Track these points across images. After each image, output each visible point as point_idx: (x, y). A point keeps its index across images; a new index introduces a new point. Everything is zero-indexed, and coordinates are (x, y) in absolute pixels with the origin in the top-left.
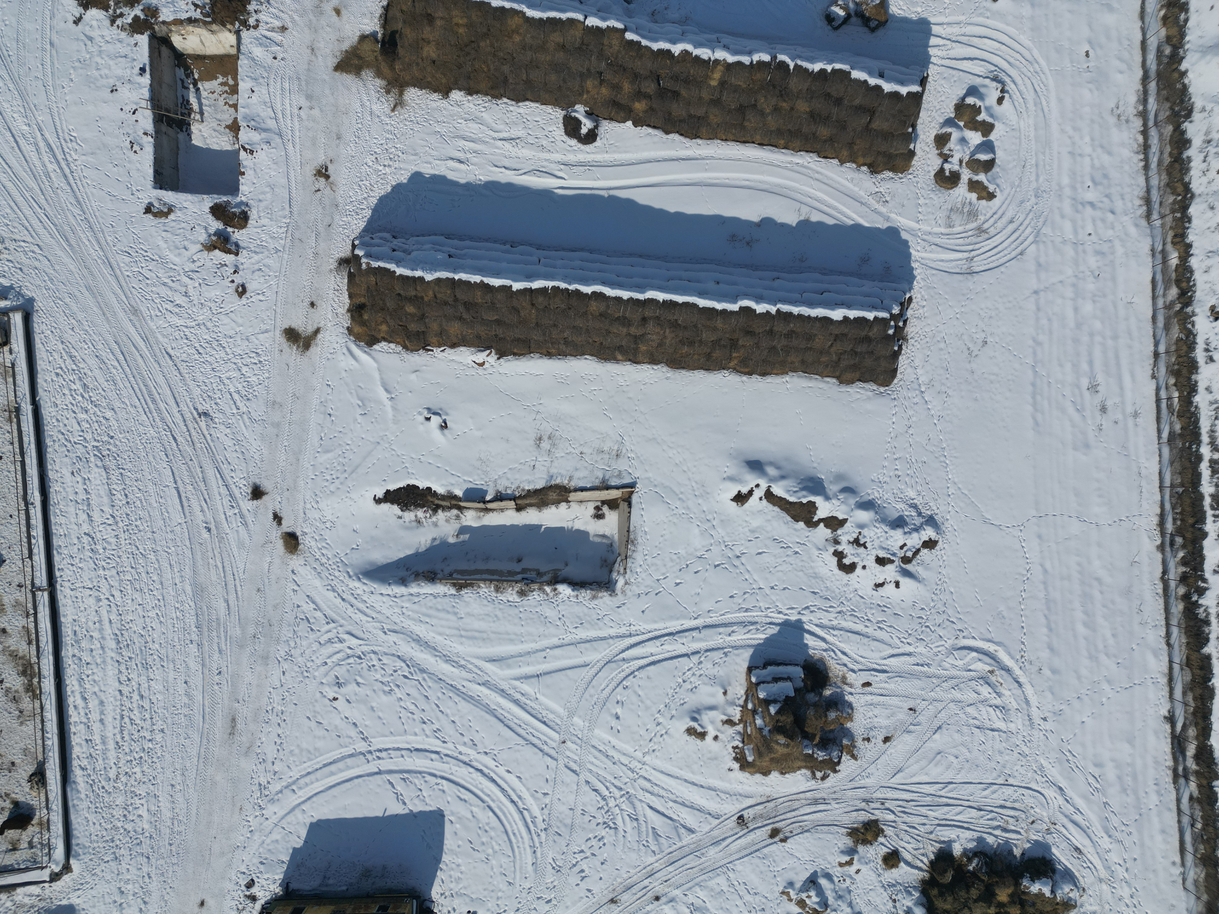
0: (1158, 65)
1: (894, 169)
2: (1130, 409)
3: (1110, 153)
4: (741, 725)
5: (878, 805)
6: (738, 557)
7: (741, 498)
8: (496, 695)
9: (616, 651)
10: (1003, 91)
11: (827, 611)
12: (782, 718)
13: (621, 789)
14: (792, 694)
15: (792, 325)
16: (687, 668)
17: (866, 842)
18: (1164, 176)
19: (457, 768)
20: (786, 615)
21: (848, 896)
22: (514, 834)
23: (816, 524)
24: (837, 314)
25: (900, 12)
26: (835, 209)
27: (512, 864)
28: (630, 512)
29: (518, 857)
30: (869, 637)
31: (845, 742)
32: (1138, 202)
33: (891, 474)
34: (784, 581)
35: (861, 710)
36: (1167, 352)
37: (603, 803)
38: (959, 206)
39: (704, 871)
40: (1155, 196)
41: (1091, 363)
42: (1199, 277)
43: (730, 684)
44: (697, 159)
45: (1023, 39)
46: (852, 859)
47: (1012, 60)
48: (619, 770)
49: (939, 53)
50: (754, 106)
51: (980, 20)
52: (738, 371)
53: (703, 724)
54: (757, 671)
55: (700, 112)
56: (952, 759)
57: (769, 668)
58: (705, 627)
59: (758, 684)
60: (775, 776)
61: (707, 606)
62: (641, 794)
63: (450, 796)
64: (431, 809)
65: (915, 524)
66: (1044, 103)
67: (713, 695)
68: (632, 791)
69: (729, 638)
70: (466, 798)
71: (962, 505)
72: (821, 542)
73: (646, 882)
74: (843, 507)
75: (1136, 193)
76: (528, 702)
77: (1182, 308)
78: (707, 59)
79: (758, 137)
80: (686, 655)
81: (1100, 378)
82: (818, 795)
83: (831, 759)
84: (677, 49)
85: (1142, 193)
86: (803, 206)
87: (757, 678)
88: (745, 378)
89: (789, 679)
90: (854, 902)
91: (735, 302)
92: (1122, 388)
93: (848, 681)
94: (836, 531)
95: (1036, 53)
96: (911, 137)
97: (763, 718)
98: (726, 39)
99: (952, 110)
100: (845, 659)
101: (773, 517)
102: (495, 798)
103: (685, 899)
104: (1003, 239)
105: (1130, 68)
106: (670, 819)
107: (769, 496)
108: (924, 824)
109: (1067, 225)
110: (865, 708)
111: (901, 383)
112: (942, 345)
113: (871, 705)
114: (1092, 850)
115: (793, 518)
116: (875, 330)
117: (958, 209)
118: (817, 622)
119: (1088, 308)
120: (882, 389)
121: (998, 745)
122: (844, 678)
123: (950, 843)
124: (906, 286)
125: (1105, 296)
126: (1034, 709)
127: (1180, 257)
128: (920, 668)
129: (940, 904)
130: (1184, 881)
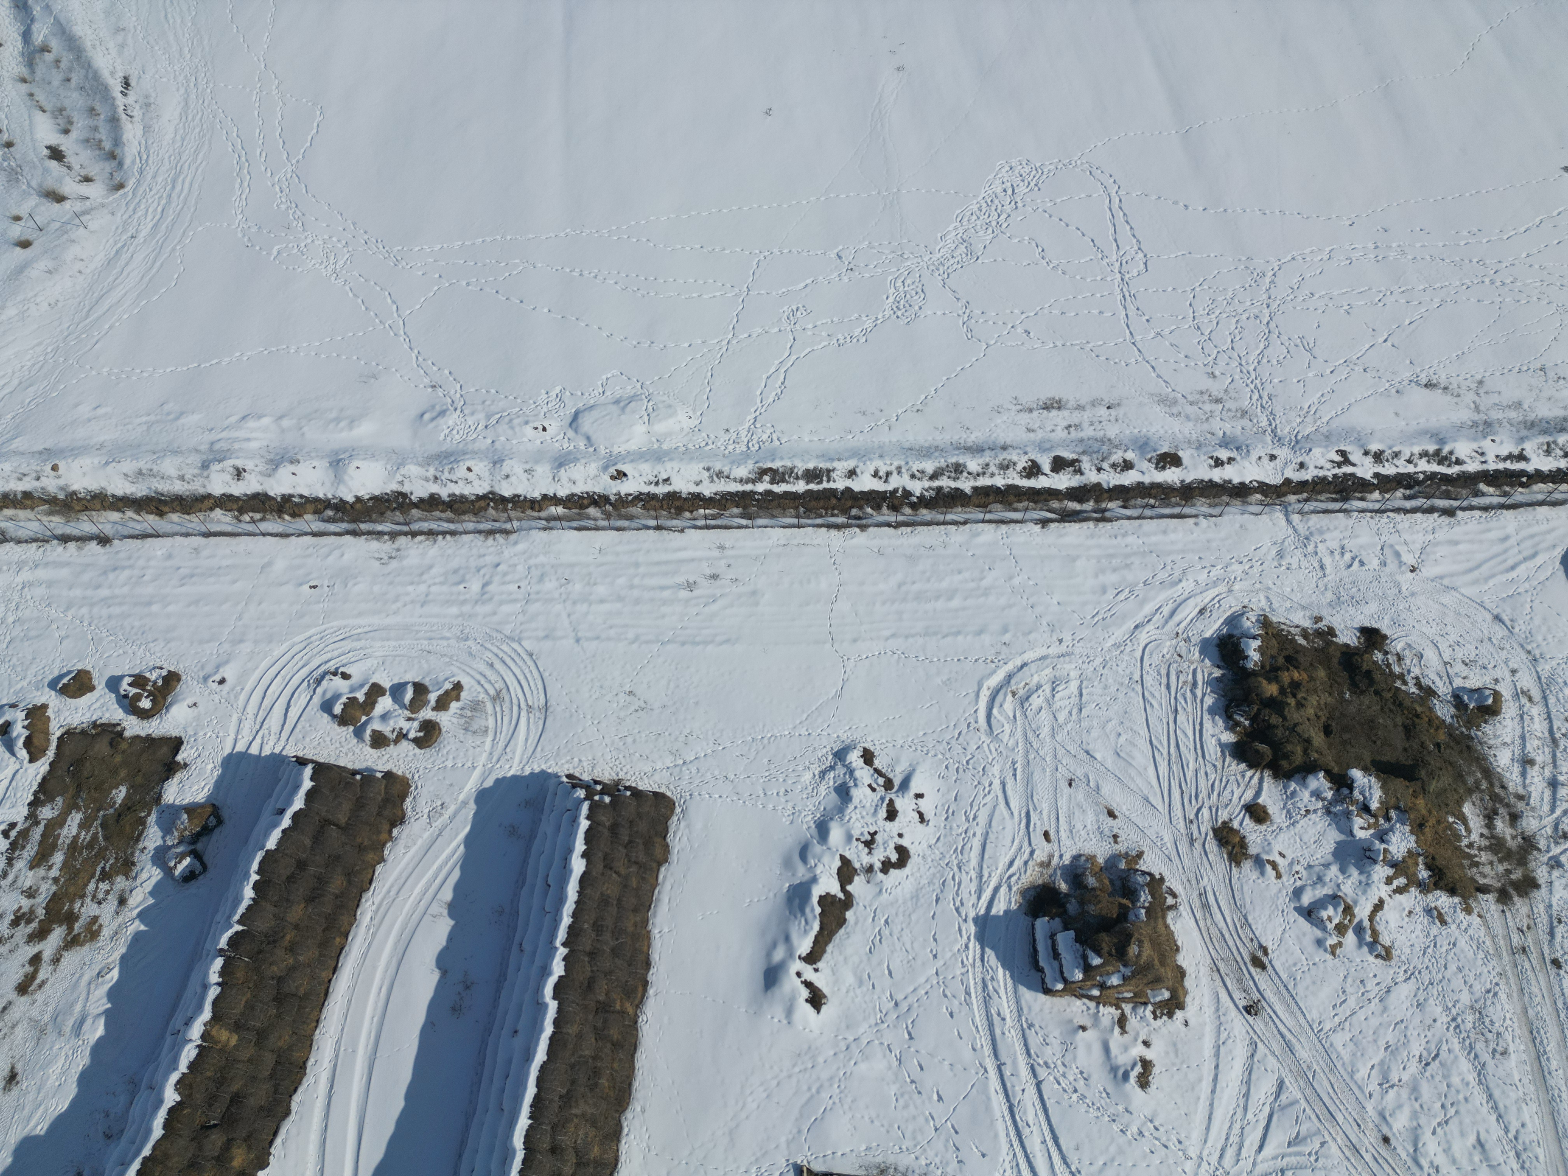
0: (343, 521)
1: (403, 797)
2: (716, 553)
3: (431, 567)
4: (1123, 1006)
5: (1194, 827)
6: (896, 1004)
7: (816, 999)
10: (335, 674)
11: (959, 884)
12: (1106, 949)
14: (1071, 933)
15: (586, 926)
16: (1056, 1086)
17: (1243, 844)
18: (466, 517)
20: (969, 938)
21: (1317, 869)
23: (849, 896)
24: (578, 866)
25: (206, 790)
26: (440, 869)
30: (987, 833)
31: (1123, 865)
32: (490, 541)
33: (783, 800)
34: (925, 940)
35: (1080, 844)
36: (656, 518)
38: (463, 721)
39: (1332, 1067)
40: (486, 526)
41: (663, 588)
42: (578, 489)
43: (1071, 1021)
44: (335, 1066)
45: (277, 653)
46: (1268, 861)
47: (300, 664)
49: (271, 743)
50: (280, 980)
51: (242, 697)
52: (641, 1002)
53: (1130, 1062)
54: (1048, 980)
55: (269, 1059)
56: (1122, 740)
57: (1041, 964)
58: (996, 1056)
59: (1065, 981)
60: (1182, 960)
61: (967, 1054)
65: (845, 774)
66: (359, 631)
67: (1089, 1046)
69: (1008, 1020)
71: (820, 721)
72: (871, 889)
73: (1368, 1158)
74: (826, 859)
75: (480, 543)
77: (611, 504)
78: (197, 1051)
79: (324, 974)
80: (1038, 1087)
81: (680, 579)
82: (1196, 904)
83: (1148, 885)
84: (171, 1097)
85: (481, 537)
86: (429, 911)
87: (1057, 981)
88: (651, 992)
89: (1052, 937)
90: (1322, 861)
91: (546, 1006)
92: (693, 560)
93: (1045, 859)
94: (856, 870)
95: (297, 639)
96: (368, 776)
97: (1109, 974)
98: (177, 1022)
99: (345, 728)
100: (1018, 863)
101: (841, 954)
103: (1376, 1096)
104: (511, 674)
105: (339, 547)
106: (1270, 1117)
107: (812, 958)
108: (1206, 774)
109: (506, 609)
110: (1077, 839)
111: (672, 787)
112: (629, 740)
113: (1071, 832)
114: (1199, 599)
115: (841, 927)
116: (603, 818)
117: (466, 722)
118: (974, 897)
119: (601, 590)
120: (678, 810)
121: (1098, 690)
122: (1042, 864)
123: (1222, 745)
124: (553, 781)
125: (590, 574)
126: (1050, 651)
127: (556, 505)
128: (1019, 772)
129: (1298, 758)
130: (1212, 516)
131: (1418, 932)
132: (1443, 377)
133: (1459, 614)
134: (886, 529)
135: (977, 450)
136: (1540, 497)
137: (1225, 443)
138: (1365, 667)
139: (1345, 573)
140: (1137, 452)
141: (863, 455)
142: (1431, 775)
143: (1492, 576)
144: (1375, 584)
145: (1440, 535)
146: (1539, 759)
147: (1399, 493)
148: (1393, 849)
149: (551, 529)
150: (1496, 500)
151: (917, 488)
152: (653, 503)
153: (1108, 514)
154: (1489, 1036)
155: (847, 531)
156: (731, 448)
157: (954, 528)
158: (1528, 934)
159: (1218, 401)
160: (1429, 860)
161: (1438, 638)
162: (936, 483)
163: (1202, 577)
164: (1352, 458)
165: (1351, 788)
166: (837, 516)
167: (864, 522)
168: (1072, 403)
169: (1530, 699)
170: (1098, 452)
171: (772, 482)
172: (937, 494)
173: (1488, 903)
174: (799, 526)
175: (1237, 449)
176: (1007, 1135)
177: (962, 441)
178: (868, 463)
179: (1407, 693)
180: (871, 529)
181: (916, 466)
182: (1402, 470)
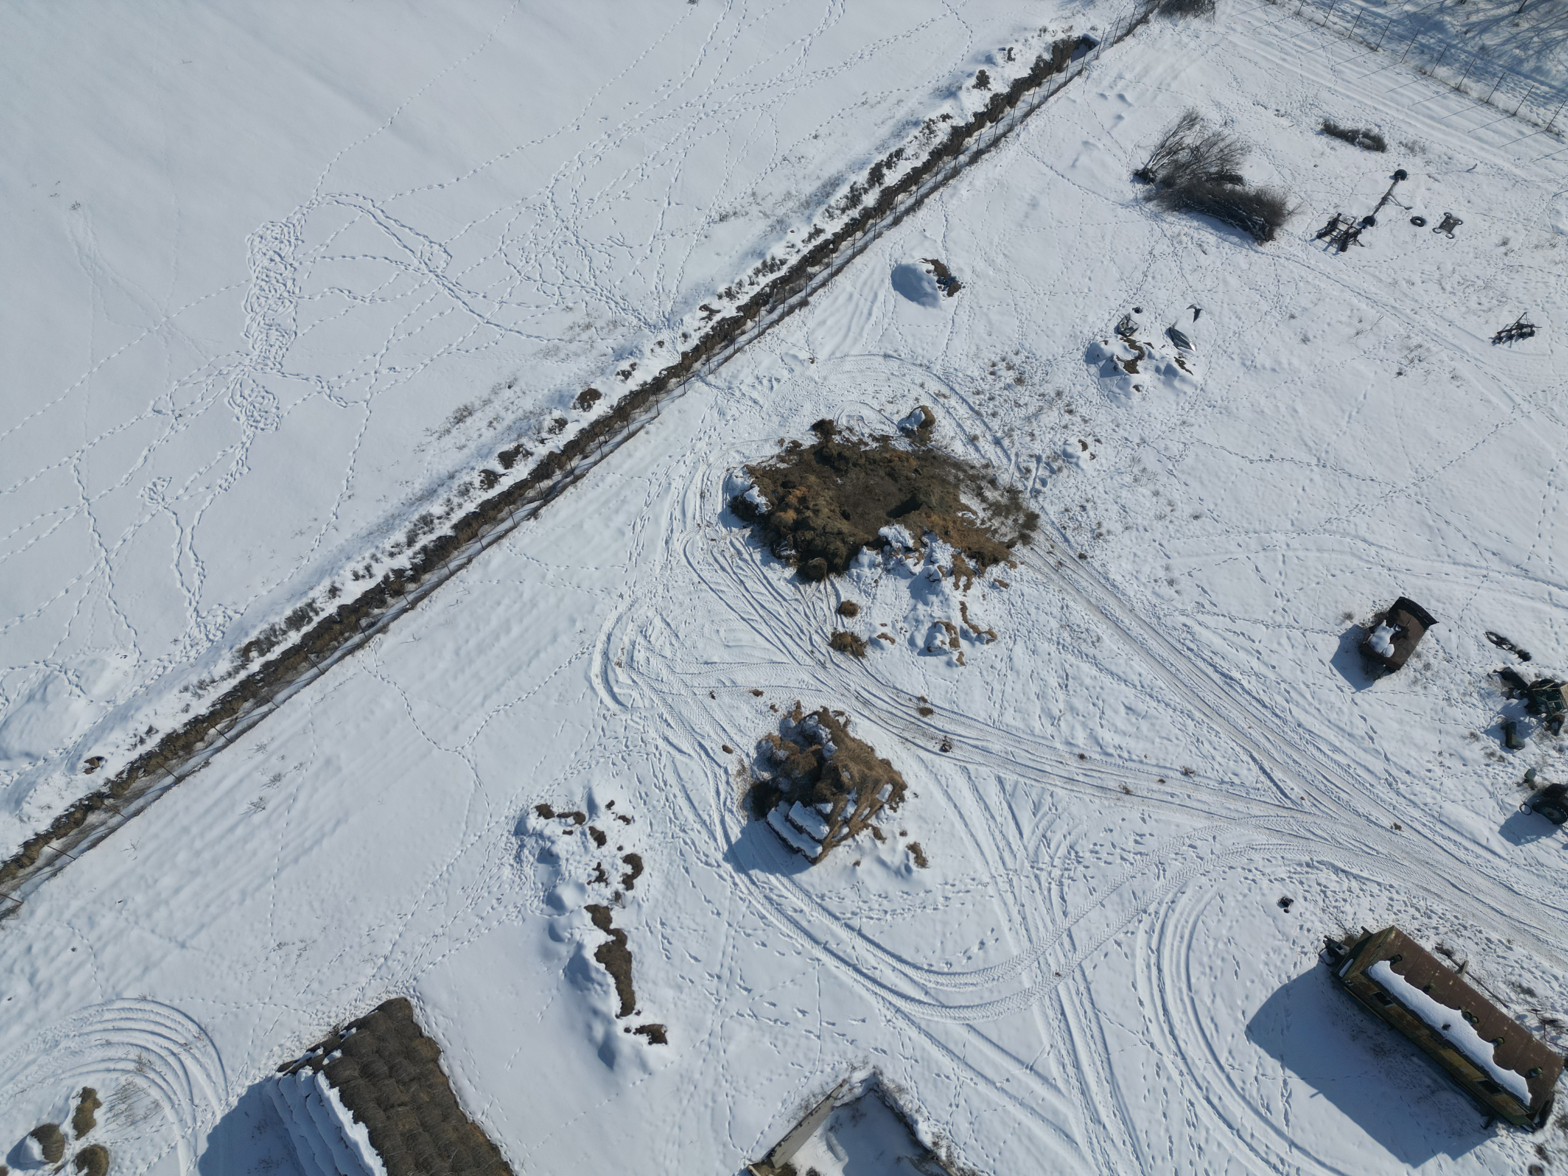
2: (260, 757)
4: (869, 822)
5: (817, 654)
6: (719, 977)
7: (656, 1035)
8: (1094, 1096)
9: (927, 1010)
11: (693, 843)
12: (828, 793)
13: (1036, 877)
14: (798, 804)
16: (872, 922)
17: (855, 639)
19: (1197, 1061)
20: (732, 877)
21: (911, 616)
22: (1182, 938)
23: (617, 932)
24: (358, 1133)
27: (1205, 912)
28: (779, 1144)
29: (1195, 913)
30: (683, 786)
31: (793, 723)
33: (502, 909)
34: (702, 910)
35: (753, 735)
36: (169, 773)
37: (1066, 882)
38: (122, 1119)
39: (1019, 740)
41: (232, 829)
42: (59, 809)
43: (845, 867)
46: (879, 637)
48: (1024, 896)
53: (903, 857)
54: (809, 853)
56: (722, 633)
57: (795, 846)
58: (817, 942)
59: (820, 842)
60: (881, 754)
61: (797, 961)
62: (1021, 854)
63: (1226, 1041)
64: (1258, 1048)
65: (537, 842)
67: (870, 873)
68: (1027, 865)
69: (805, 908)
70: (1209, 1021)
71: (480, 818)
72: (631, 910)
73: (1081, 778)
74: (576, 922)
76: (1064, 1052)
77: (108, 797)
80: (860, 933)
81: (244, 807)
82: (859, 706)
83: (819, 722)
87: (814, 848)
88: (517, 1167)
89: (787, 819)
90: (910, 608)
92: (241, 781)
93: (739, 767)
94: (607, 908)
97: (843, 809)
100: (722, 788)
101: (647, 982)
102: (1177, 992)
103: (1056, 734)
104: (139, 1034)
106: (1010, 807)
107: (627, 1008)
108: (796, 610)
109: (75, 982)
110: (749, 733)
111: (391, 988)
112: (315, 986)
113: (741, 731)
114: (693, 487)
115: (630, 962)
116: (348, 1073)
117: (127, 1117)
118: (712, 843)
119: (168, 881)
120: (414, 1002)
121: (677, 611)
122: (739, 773)
123: (789, 581)
124: (269, 1086)
125: (142, 877)
126: (620, 610)
127: (47, 843)
128: (670, 720)
129: (843, 550)
130: (653, 419)
131: (997, 605)
132: (727, 206)
133: (862, 371)
134: (405, 616)
135: (430, 494)
136: (850, 252)
137: (619, 355)
138: (835, 453)
139: (773, 395)
140: (560, 408)
141: (331, 567)
142: (927, 494)
143: (862, 329)
144: (797, 389)
145: (811, 323)
146: (978, 432)
147: (763, 311)
148: (943, 563)
149: (61, 868)
150: (826, 273)
151: (404, 561)
152: (153, 762)
153: (577, 472)
154: (1083, 636)
155: (371, 643)
156: (193, 653)
157: (464, 571)
158: (1055, 552)
159: (588, 326)
160: (968, 552)
161: (862, 398)
162: (418, 546)
163: (683, 470)
164: (714, 307)
165: (888, 543)
166: (350, 637)
167: (380, 624)
168: (477, 403)
169: (945, 396)
170: (530, 428)
171: (262, 653)
172: (426, 554)
173: (1020, 550)
174: (322, 672)
175: (631, 354)
176: (868, 989)
177: (411, 496)
178: (341, 572)
179: (872, 450)
180: (392, 626)
181: (387, 545)
182: (752, 294)
